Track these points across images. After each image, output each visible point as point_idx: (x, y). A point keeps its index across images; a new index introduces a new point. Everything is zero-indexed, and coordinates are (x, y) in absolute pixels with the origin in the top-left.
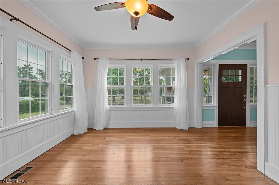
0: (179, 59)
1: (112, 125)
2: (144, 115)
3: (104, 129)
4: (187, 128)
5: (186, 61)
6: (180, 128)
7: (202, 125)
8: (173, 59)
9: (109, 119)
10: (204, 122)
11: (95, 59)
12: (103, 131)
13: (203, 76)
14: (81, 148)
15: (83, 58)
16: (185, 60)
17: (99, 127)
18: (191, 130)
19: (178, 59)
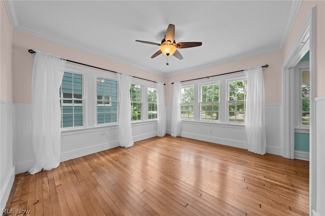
0: (252, 69)
1: (184, 135)
2: (210, 130)
3: (178, 137)
4: (263, 153)
5: (263, 70)
6: (251, 151)
7: (295, 156)
8: (243, 70)
9: (181, 130)
10: (297, 152)
11: (172, 83)
12: (176, 138)
13: (300, 85)
14: (154, 143)
15: (165, 84)
16: (261, 68)
17: (174, 134)
18: (268, 157)
19: (250, 69)
